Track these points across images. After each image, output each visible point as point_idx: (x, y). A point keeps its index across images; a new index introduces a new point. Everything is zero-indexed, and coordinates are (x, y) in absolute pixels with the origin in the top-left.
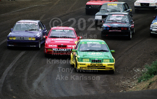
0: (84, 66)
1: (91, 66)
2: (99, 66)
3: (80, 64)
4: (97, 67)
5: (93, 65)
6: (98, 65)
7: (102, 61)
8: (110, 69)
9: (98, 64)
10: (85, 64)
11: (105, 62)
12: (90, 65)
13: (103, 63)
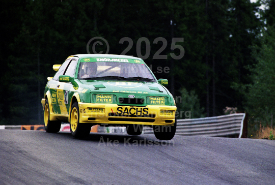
0: (100, 113)
1: (120, 115)
2: (139, 113)
3: (90, 109)
4: (132, 115)
5: (123, 111)
6: (137, 111)
7: (145, 102)
8: (167, 121)
9: (135, 107)
10: (101, 109)
11: (153, 104)
12: (115, 111)
13: (148, 106)
